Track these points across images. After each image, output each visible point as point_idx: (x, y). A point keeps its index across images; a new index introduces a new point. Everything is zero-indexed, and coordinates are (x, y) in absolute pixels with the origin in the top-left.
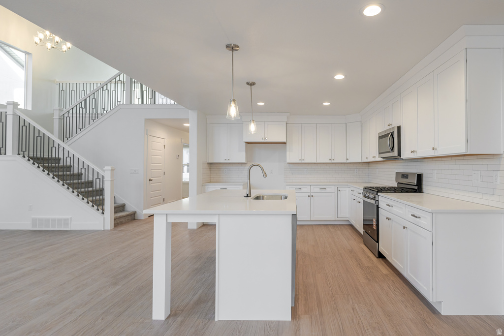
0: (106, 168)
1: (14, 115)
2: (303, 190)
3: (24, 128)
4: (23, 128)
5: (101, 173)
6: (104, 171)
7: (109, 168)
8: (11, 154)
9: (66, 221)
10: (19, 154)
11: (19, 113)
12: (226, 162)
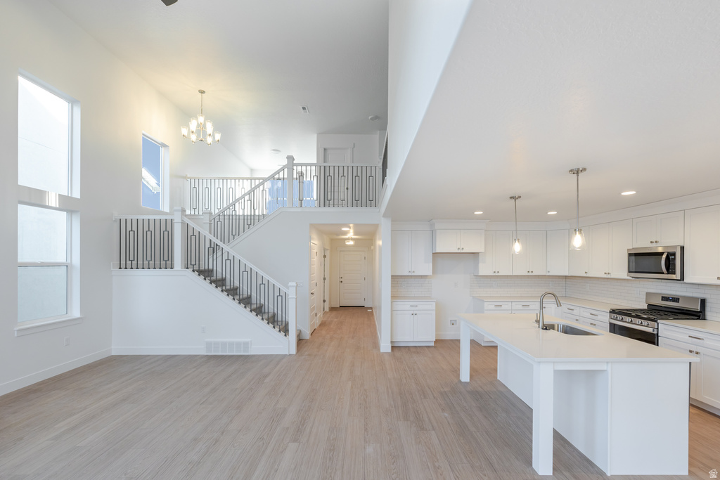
0: (290, 284)
1: (183, 223)
2: (503, 307)
3: (193, 237)
4: (191, 237)
5: (283, 289)
6: (288, 288)
7: (294, 284)
8: (180, 269)
9: (246, 345)
10: (187, 268)
11: (187, 221)
12: (410, 274)
